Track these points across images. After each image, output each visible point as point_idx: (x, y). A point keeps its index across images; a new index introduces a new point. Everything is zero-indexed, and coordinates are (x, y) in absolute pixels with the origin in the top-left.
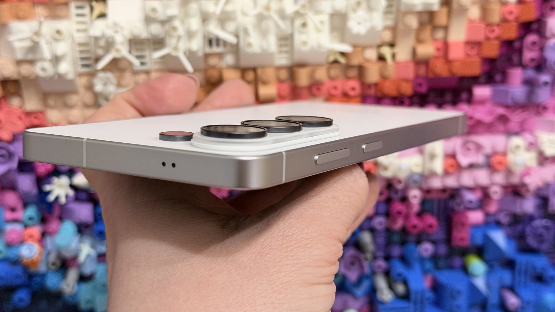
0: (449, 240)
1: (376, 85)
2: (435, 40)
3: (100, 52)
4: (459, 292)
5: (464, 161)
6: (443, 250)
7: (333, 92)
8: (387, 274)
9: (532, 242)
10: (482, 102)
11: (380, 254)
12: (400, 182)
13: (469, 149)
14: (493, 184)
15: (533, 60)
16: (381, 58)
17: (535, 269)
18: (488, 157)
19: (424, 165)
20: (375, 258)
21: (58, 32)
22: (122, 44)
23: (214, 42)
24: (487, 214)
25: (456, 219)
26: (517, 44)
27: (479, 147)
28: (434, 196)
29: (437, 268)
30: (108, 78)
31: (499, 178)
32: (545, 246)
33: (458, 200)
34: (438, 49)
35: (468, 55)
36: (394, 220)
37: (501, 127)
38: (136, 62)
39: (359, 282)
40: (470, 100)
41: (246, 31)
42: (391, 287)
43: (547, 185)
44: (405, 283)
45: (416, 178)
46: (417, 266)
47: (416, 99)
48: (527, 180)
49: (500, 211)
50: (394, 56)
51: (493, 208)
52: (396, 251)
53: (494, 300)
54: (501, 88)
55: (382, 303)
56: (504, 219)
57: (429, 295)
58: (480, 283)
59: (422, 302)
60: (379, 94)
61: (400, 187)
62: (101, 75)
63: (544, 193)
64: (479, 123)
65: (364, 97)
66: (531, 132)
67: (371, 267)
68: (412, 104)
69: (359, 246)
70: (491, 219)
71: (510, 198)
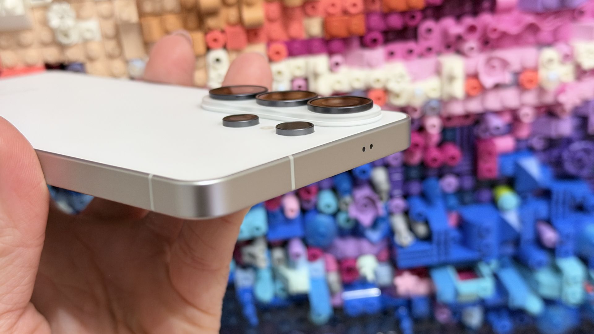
0: (474, 171)
4: (488, 230)
5: (488, 81)
6: (468, 183)
7: (332, 10)
8: (406, 213)
9: (570, 168)
10: (508, 10)
11: (398, 192)
12: (415, 110)
13: (494, 67)
14: (523, 105)
17: (573, 198)
18: (517, 74)
19: (442, 89)
20: (391, 196)
24: (518, 140)
25: (482, 147)
27: (505, 64)
28: (454, 123)
29: (463, 203)
30: (63, 11)
31: (530, 98)
32: (585, 172)
33: (483, 127)
36: (411, 154)
37: (531, 38)
39: (375, 225)
40: (493, 9)
42: (411, 229)
43: (586, 102)
44: (427, 223)
45: (434, 104)
46: (439, 204)
47: (429, 12)
48: (563, 99)
49: (532, 135)
51: (524, 132)
52: (415, 188)
53: (528, 235)
55: (401, 247)
56: (538, 143)
57: (455, 234)
58: (512, 218)
59: (446, 243)
60: (386, 10)
61: (415, 115)
63: (583, 111)
64: (504, 35)
65: (368, 14)
66: (566, 40)
67: (386, 208)
68: (425, 18)
69: (372, 184)
70: (523, 145)
71: (544, 120)
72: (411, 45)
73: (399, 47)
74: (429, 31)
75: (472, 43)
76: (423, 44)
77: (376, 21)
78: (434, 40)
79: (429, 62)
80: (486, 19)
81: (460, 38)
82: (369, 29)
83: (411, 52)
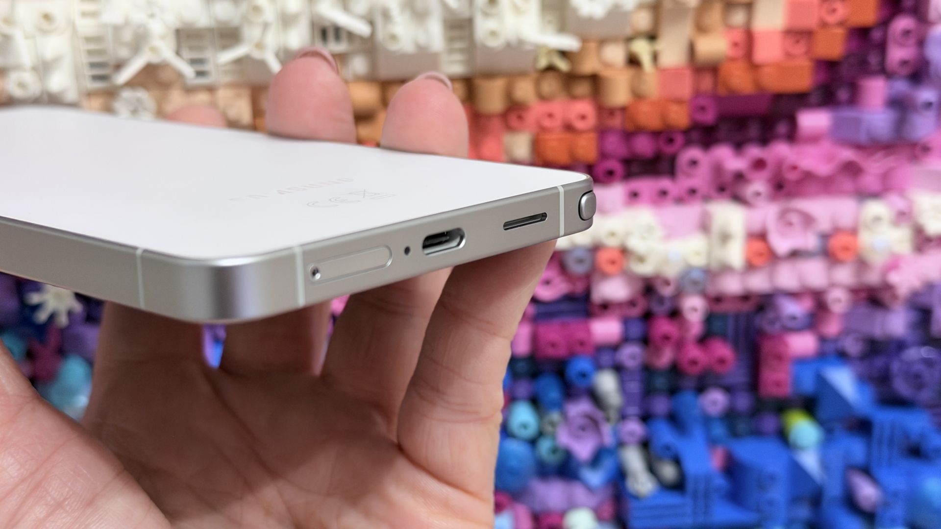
0: (754, 384)
1: (624, 109)
2: (729, 27)
3: (123, 53)
4: (772, 478)
5: (782, 244)
6: (743, 402)
7: (547, 123)
8: (645, 445)
9: (902, 387)
10: (815, 139)
11: (633, 410)
12: (667, 283)
13: (790, 224)
14: (833, 285)
15: (904, 63)
16: (633, 61)
17: (906, 435)
18: (825, 237)
19: (709, 254)
20: (623, 417)
21: (47, 17)
22: (163, 37)
23: (331, 34)
24: (823, 339)
25: (767, 347)
26: (877, 35)
27: (808, 220)
28: (727, 307)
29: (734, 433)
30: (139, 100)
31: (844, 275)
32: (925, 395)
33: (770, 315)
34: (735, 44)
35: (789, 55)
36: (657, 351)
37: (847, 184)
38: (188, 71)
39: (596, 460)
40: (792, 136)
41: (386, 15)
42: (652, 469)
43: (930, 287)
44: (677, 461)
45: (696, 275)
46: (698, 433)
47: (695, 135)
48: (894, 278)
49: (846, 332)
50: (655, 57)
51: (832, 328)
52: (661, 405)
53: (834, 490)
54: (848, 113)
55: (636, 497)
56: (853, 347)
57: (720, 482)
58: (810, 461)
59: (707, 495)
60: (630, 127)
61: (667, 291)
62: (127, 94)
63: (924, 300)
64: (808, 177)
65: (602, 132)
66: (901, 191)
67: (616, 433)
68: (688, 143)
69: (595, 397)
70: (830, 348)
71: (863, 310)
72: (665, 183)
73: (646, 185)
74: (694, 163)
75: (758, 185)
76: (684, 183)
77: (614, 144)
78: (700, 178)
79: (691, 211)
80: (781, 150)
81: (740, 177)
82: (603, 155)
83: (664, 193)
